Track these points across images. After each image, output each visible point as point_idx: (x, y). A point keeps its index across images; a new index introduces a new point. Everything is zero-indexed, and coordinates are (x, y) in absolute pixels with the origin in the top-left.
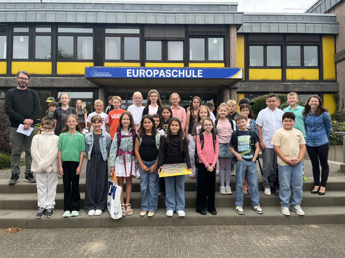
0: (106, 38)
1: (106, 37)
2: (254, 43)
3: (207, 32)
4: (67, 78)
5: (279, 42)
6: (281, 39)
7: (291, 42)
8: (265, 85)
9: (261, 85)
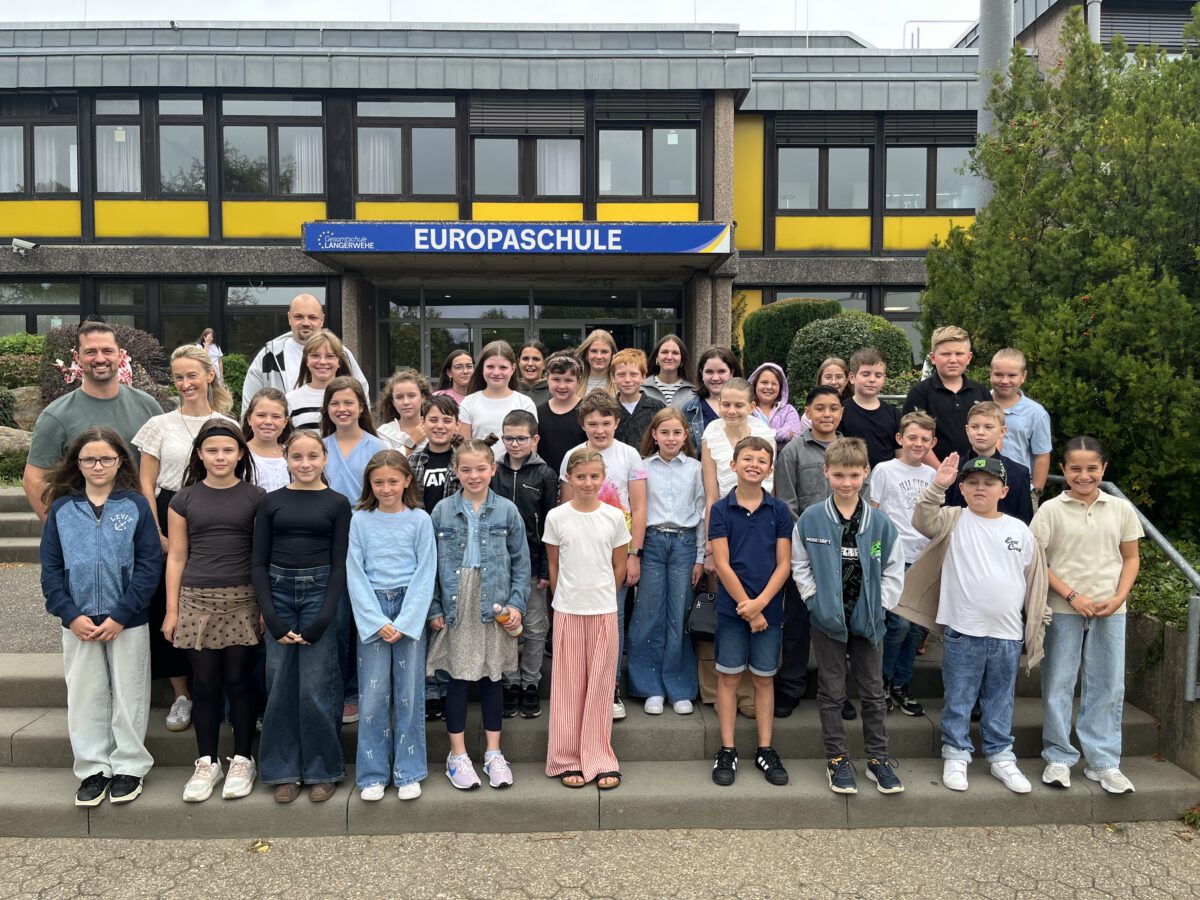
0: (361, 131)
1: (359, 129)
2: (791, 140)
3: (648, 114)
4: (253, 247)
5: (862, 138)
6: (870, 128)
7: (898, 138)
8: (821, 266)
9: (808, 266)
